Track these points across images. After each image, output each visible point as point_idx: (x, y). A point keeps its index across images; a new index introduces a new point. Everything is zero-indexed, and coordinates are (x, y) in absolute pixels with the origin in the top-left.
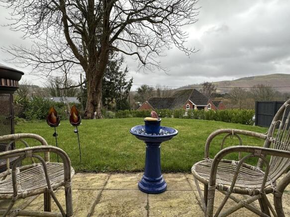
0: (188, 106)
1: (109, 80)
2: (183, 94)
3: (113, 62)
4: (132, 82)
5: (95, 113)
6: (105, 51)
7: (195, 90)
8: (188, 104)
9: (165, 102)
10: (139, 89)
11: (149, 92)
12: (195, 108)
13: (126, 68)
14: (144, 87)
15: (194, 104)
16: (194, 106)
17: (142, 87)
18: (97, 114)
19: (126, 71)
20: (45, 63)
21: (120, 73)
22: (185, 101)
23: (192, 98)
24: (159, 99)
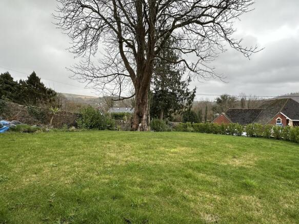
0: (279, 120)
1: (171, 91)
2: (272, 105)
3: (174, 72)
4: (195, 92)
5: (140, 125)
6: (150, 61)
7: (290, 99)
8: (279, 118)
9: (248, 114)
10: (218, 99)
11: (229, 103)
12: (290, 124)
13: (190, 78)
14: (224, 97)
15: (287, 118)
16: (288, 120)
17: (222, 97)
18: (142, 125)
19: (189, 80)
20: (98, 77)
21: (183, 83)
22: (274, 115)
23: (284, 111)
24: (240, 111)
